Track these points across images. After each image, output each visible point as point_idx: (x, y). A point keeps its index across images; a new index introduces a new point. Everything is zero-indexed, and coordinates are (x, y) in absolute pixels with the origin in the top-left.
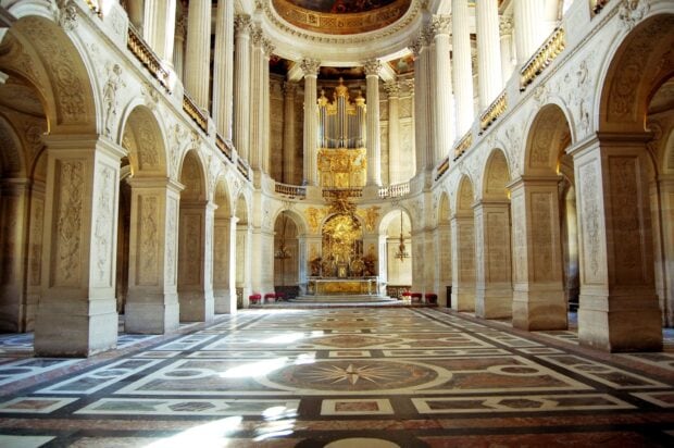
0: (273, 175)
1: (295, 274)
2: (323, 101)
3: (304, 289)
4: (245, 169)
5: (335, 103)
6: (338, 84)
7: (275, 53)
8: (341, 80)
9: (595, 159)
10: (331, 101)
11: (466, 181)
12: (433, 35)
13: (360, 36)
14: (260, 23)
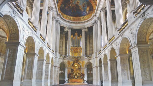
0: (60, 53)
1: (65, 78)
3: (66, 81)
4: (54, 52)
5: (75, 37)
7: (61, 25)
12: (97, 22)
13: (81, 22)
14: (58, 18)
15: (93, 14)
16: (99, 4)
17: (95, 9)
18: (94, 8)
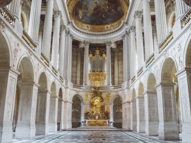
0: (72, 81)
1: (80, 118)
2: (91, 55)
3: (82, 124)
4: (63, 79)
5: (95, 56)
6: (96, 49)
7: (74, 38)
8: (97, 48)
9: (185, 77)
10: (94, 55)
11: (141, 85)
12: (130, 33)
13: (104, 33)
14: (69, 28)
15: (123, 21)
16: (132, 6)
17: (127, 13)
18: (125, 12)
